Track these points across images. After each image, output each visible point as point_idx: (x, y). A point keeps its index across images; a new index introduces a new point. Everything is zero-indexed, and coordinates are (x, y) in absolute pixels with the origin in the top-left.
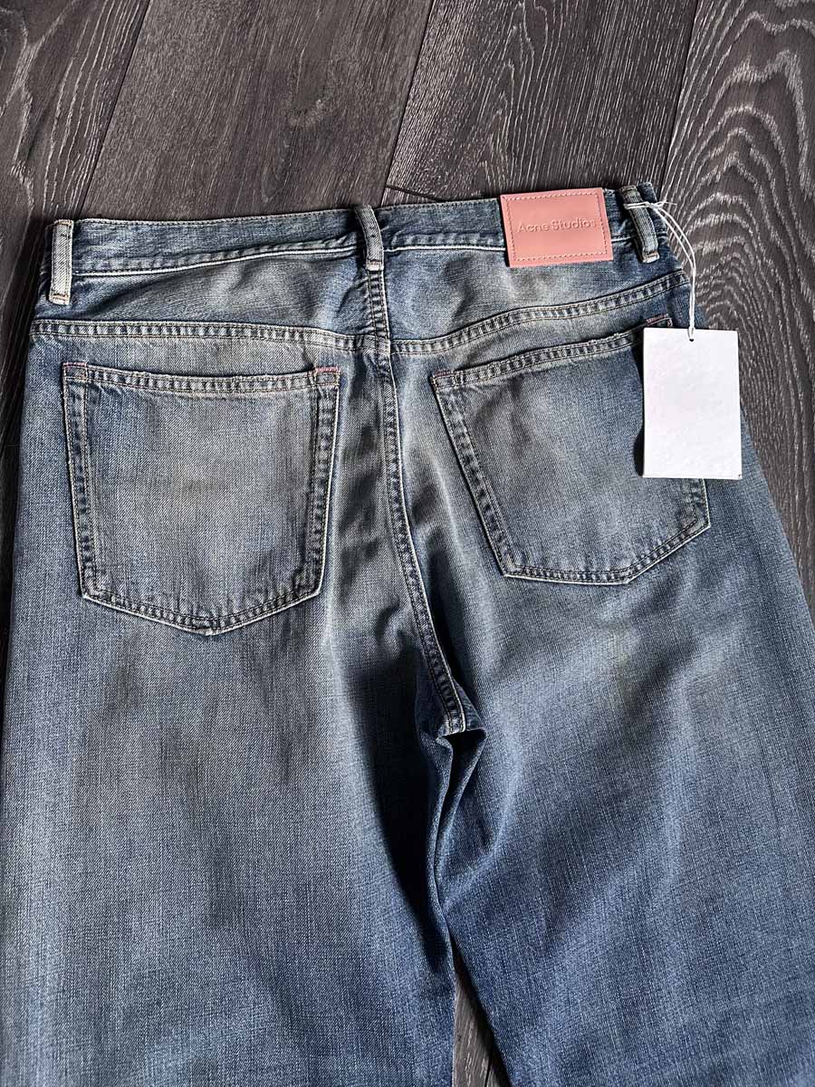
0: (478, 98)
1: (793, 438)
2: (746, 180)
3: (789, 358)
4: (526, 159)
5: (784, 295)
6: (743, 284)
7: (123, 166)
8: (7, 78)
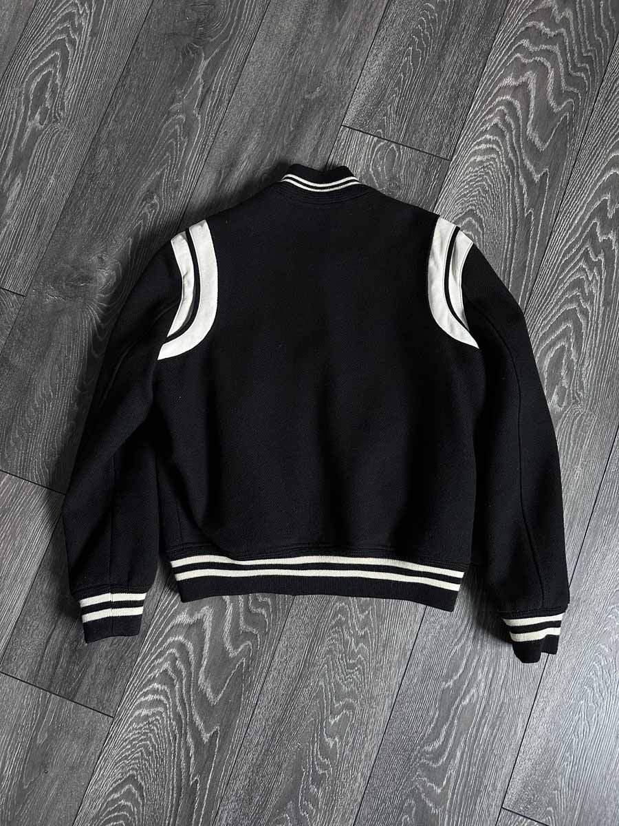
0: (386, 89)
1: (505, 243)
2: (501, 130)
3: (509, 209)
4: (403, 116)
5: (511, 182)
6: (493, 176)
7: (236, 112)
8: (195, 74)
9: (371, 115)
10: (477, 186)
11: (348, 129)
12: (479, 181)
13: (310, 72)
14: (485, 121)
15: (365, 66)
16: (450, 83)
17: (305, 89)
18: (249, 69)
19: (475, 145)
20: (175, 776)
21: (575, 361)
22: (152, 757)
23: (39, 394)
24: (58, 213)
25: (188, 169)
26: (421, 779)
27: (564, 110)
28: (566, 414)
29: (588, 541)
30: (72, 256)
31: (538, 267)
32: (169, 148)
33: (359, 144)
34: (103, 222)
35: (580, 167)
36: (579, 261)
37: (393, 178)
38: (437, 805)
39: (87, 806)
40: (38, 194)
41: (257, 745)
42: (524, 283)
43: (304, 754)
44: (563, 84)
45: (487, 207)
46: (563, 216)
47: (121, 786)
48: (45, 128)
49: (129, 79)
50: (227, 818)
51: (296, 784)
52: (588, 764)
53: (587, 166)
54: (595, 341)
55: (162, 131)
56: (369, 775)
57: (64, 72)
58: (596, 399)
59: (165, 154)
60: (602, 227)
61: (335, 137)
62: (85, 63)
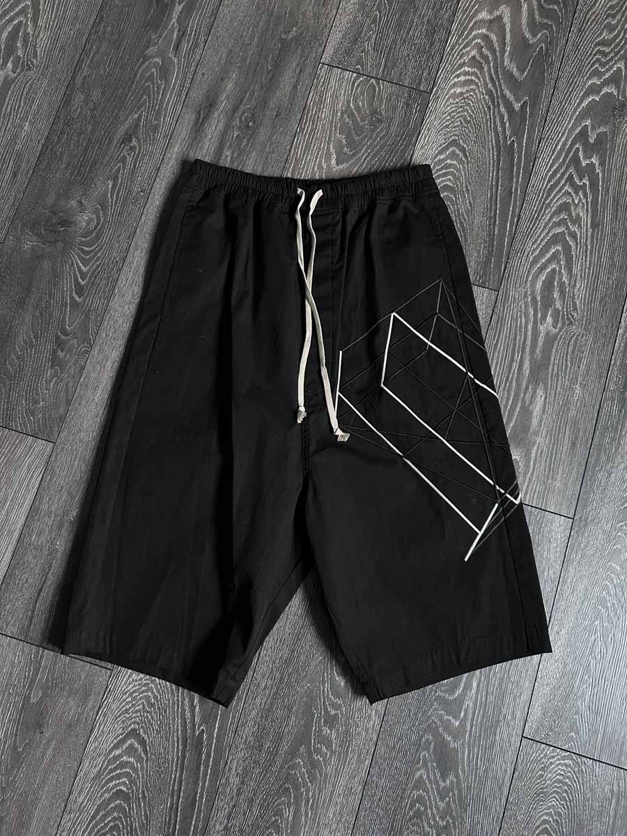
0: (362, 27)
1: (489, 171)
2: (479, 62)
3: (491, 137)
4: (381, 52)
5: (492, 111)
6: (473, 106)
7: (213, 54)
8: (170, 18)
9: (348, 52)
10: (458, 117)
11: (326, 66)
12: (460, 112)
13: (286, 13)
14: (463, 54)
15: (341, 5)
16: (425, 20)
17: (282, 29)
18: (224, 12)
19: (455, 77)
20: (179, 727)
21: (567, 282)
22: (155, 709)
23: (20, 340)
24: (34, 160)
25: (166, 109)
26: (437, 713)
27: (540, 41)
28: (562, 336)
29: (592, 460)
30: (50, 200)
31: (525, 193)
32: (146, 91)
33: (339, 80)
34: (81, 166)
35: (559, 95)
36: (564, 185)
37: (374, 112)
38: (455, 738)
39: (86, 766)
40: (13, 141)
41: (265, 689)
42: (511, 209)
43: (314, 694)
44: (537, 17)
45: (469, 137)
46: (546, 142)
47: (123, 741)
48: (18, 76)
49: (103, 25)
50: (236, 767)
51: (308, 726)
52: (607, 686)
53: (566, 94)
54: (586, 261)
55: (139, 75)
56: (383, 713)
57: (35, 21)
58: (590, 318)
59: (142, 97)
60: (585, 151)
61: (315, 75)
62: (57, 13)
